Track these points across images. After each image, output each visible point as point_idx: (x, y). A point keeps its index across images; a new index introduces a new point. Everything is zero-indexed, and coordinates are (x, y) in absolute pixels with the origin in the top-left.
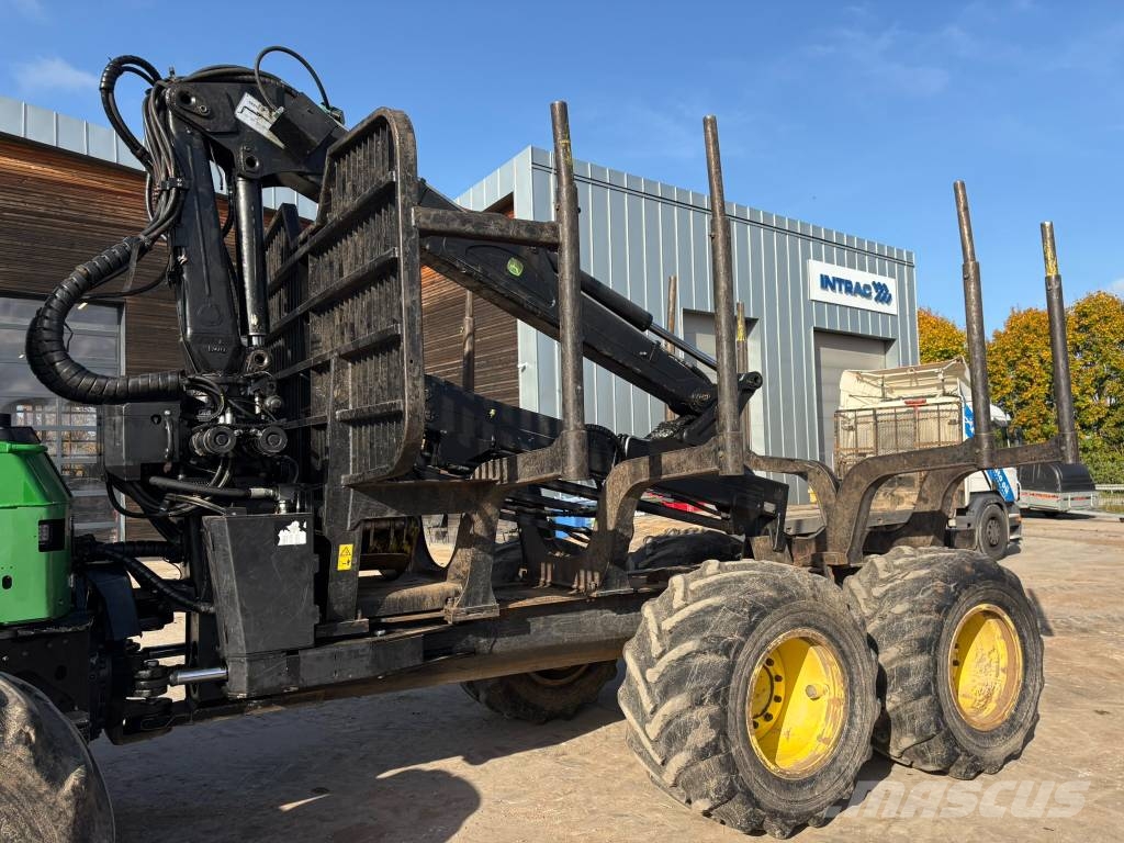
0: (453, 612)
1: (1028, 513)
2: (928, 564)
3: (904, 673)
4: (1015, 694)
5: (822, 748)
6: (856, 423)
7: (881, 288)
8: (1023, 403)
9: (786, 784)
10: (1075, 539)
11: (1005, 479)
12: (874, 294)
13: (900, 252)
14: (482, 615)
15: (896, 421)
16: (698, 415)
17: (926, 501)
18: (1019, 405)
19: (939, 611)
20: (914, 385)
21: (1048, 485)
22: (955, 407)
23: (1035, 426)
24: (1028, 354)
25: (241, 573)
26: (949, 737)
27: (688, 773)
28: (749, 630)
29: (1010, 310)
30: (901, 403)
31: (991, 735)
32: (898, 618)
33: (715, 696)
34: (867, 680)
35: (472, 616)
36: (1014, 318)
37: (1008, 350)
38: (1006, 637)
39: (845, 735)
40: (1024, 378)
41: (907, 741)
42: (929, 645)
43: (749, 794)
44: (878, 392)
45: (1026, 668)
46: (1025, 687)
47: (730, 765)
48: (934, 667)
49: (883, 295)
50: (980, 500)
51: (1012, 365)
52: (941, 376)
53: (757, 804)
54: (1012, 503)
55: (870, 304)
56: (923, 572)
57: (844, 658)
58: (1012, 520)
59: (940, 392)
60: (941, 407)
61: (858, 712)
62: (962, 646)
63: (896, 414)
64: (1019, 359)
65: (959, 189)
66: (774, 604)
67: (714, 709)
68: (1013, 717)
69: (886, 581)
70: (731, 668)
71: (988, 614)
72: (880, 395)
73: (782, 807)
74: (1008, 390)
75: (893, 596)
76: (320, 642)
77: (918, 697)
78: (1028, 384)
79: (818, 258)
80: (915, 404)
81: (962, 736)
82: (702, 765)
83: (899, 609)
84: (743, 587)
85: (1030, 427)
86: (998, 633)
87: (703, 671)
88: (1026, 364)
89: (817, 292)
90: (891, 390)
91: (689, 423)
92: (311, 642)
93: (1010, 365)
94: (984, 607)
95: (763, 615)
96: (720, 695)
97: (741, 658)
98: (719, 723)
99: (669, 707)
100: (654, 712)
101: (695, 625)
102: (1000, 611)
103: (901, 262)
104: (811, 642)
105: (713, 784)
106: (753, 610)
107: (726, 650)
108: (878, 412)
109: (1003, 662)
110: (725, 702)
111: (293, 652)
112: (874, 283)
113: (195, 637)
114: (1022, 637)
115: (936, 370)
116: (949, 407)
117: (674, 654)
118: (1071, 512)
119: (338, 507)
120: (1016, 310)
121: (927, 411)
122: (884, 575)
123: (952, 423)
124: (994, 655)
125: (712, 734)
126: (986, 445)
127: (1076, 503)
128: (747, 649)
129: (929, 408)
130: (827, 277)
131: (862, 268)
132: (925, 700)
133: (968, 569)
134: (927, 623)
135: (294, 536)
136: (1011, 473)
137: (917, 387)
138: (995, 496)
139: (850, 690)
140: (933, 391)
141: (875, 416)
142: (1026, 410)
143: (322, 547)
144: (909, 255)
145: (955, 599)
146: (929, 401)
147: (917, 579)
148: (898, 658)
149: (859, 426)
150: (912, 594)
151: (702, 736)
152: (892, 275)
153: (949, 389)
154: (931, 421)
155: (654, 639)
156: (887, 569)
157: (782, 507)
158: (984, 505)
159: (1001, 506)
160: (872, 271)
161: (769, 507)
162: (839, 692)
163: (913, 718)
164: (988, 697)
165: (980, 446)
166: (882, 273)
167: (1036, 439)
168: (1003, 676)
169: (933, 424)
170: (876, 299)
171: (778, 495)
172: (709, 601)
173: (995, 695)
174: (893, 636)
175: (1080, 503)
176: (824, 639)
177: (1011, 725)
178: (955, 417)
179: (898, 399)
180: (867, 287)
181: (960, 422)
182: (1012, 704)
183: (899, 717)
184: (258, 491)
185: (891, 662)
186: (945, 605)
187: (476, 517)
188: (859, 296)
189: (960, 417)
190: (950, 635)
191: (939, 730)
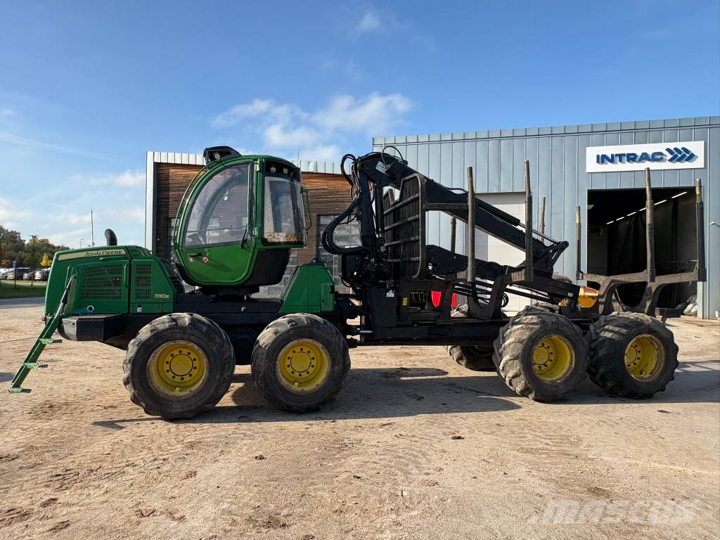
12: (668, 158)
25: (376, 304)
92: (395, 326)
103: (714, 126)
112: (667, 149)
113: (363, 322)
119: (403, 287)
130: (603, 155)
135: (391, 294)
143: (398, 298)
152: (700, 139)
161: (570, 295)
180: (658, 154)
184: (381, 281)
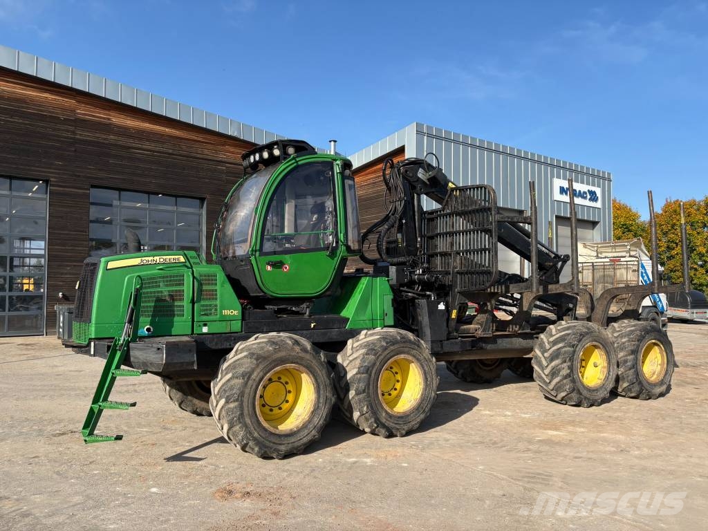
0: (480, 333)
1: (672, 320)
2: (634, 326)
3: (626, 361)
4: (663, 372)
5: (599, 382)
6: (583, 269)
7: (593, 193)
8: (672, 256)
9: (589, 390)
10: (696, 333)
11: (660, 300)
12: (589, 197)
13: (604, 173)
14: (487, 336)
15: (604, 269)
16: (548, 270)
17: (630, 305)
18: (669, 258)
19: (638, 341)
20: (614, 250)
21: (683, 304)
22: (636, 263)
23: (678, 271)
24: (675, 228)
25: (429, 317)
26: (640, 383)
27: (559, 384)
28: (580, 341)
29: (665, 201)
30: (607, 260)
31: (655, 385)
32: (624, 343)
33: (570, 360)
34: (614, 361)
35: (485, 336)
36: (668, 205)
37: (663, 225)
38: (661, 353)
39: (607, 378)
40: (673, 241)
41: (625, 385)
42: (635, 352)
43: (579, 390)
44: (595, 254)
45: (668, 364)
46: (667, 370)
47: (573, 381)
48: (636, 359)
49: (593, 197)
50: (647, 310)
51: (665, 234)
52: (628, 247)
53: (581, 394)
54: (663, 313)
55: (587, 203)
56: (633, 328)
57: (608, 354)
58: (663, 321)
59: (628, 255)
60: (629, 263)
61: (611, 371)
62: (645, 356)
63: (604, 265)
64: (670, 230)
65: (650, 193)
66: (587, 333)
67: (569, 364)
68: (662, 380)
69: (619, 331)
70: (574, 352)
71: (655, 344)
72: (596, 255)
73: (588, 396)
74: (663, 248)
75: (621, 336)
76: (448, 339)
77: (630, 369)
78: (674, 245)
79: (559, 177)
80: (615, 261)
81: (644, 383)
82: (565, 381)
83: (624, 340)
84: (577, 328)
85: (675, 271)
86: (658, 351)
87: (565, 352)
88: (673, 233)
89: (558, 196)
90: (601, 253)
91: (545, 273)
92: (446, 339)
93: (664, 234)
94: (654, 341)
95: (584, 336)
96: (571, 360)
97: (577, 349)
98: (571, 368)
99: (553, 364)
100: (547, 366)
101: (561, 339)
102: (659, 343)
103: (604, 178)
104: (596, 347)
105: (568, 387)
106: (581, 335)
107: (573, 346)
108: (595, 264)
109: (660, 362)
110: (573, 361)
111: (441, 341)
112: (589, 190)
114: (666, 353)
115: (626, 244)
116: (632, 263)
117: (555, 347)
118: (696, 320)
119: (454, 299)
120: (669, 201)
121: (621, 264)
122: (618, 329)
123: (634, 271)
124: (656, 360)
125: (569, 371)
126: (656, 285)
127: (698, 315)
128: (579, 346)
129: (622, 263)
130: (563, 187)
131: (582, 182)
132: (633, 370)
133: (649, 328)
134: (634, 345)
135: (442, 307)
136: (663, 297)
137: (616, 252)
138: (655, 308)
139: (609, 363)
140: (624, 254)
141: (593, 266)
142: (673, 262)
144: (609, 174)
145: (644, 337)
146: (622, 259)
147: (631, 331)
148: (624, 356)
149: (584, 271)
150: (628, 335)
151: (565, 372)
152: (599, 186)
153: (632, 253)
154: (623, 270)
155: (547, 344)
156: (619, 327)
157: (575, 306)
158: (649, 313)
159: (658, 314)
160: (588, 184)
161: (571, 306)
162: (606, 364)
163: (628, 377)
164: (654, 374)
165: (654, 285)
166: (593, 185)
167: (678, 278)
168: (659, 367)
169: (624, 271)
170: (589, 199)
171: (574, 301)
172: (566, 332)
173: (656, 373)
174: (622, 350)
175: (701, 315)
176: (601, 346)
177: (662, 383)
178: (635, 268)
179: (605, 258)
180: (585, 193)
181: (638, 271)
182: (662, 376)
183: (623, 376)
184: (428, 293)
185: (621, 358)
186: (641, 339)
187: (488, 304)
188: (580, 198)
189: (638, 268)
190: (642, 349)
191: (637, 380)
